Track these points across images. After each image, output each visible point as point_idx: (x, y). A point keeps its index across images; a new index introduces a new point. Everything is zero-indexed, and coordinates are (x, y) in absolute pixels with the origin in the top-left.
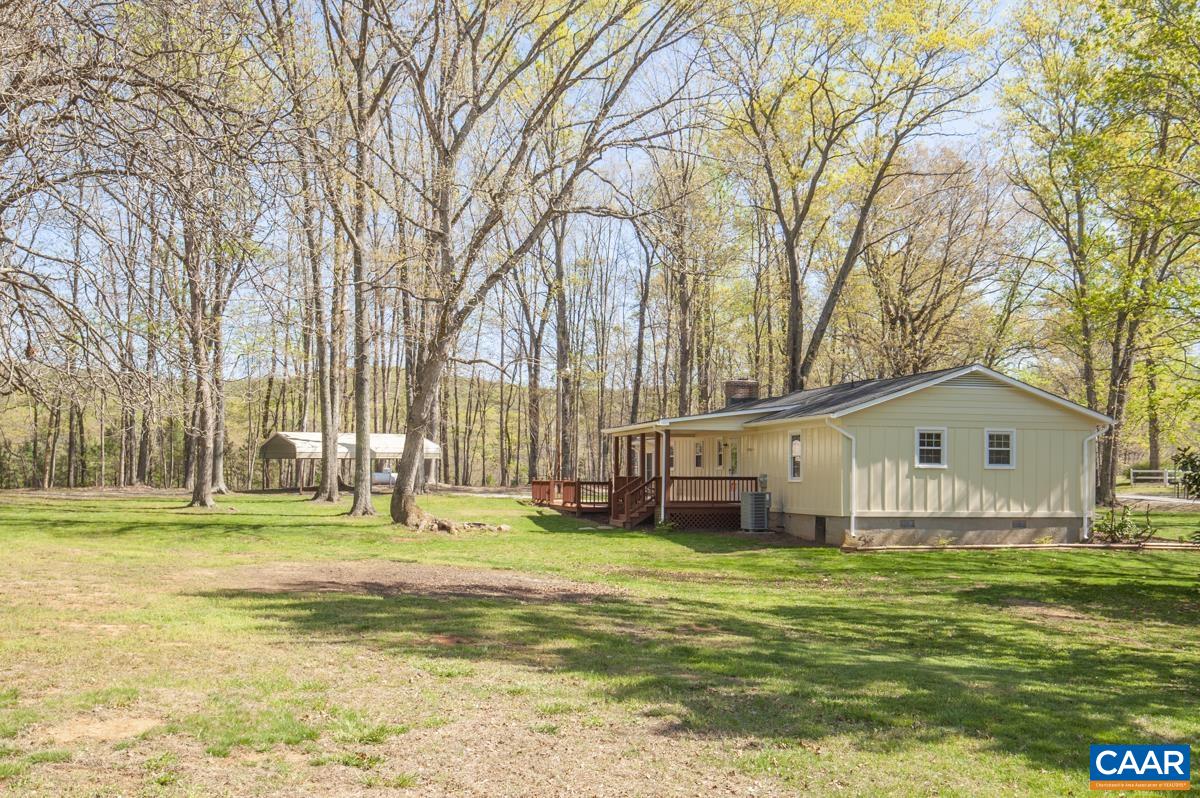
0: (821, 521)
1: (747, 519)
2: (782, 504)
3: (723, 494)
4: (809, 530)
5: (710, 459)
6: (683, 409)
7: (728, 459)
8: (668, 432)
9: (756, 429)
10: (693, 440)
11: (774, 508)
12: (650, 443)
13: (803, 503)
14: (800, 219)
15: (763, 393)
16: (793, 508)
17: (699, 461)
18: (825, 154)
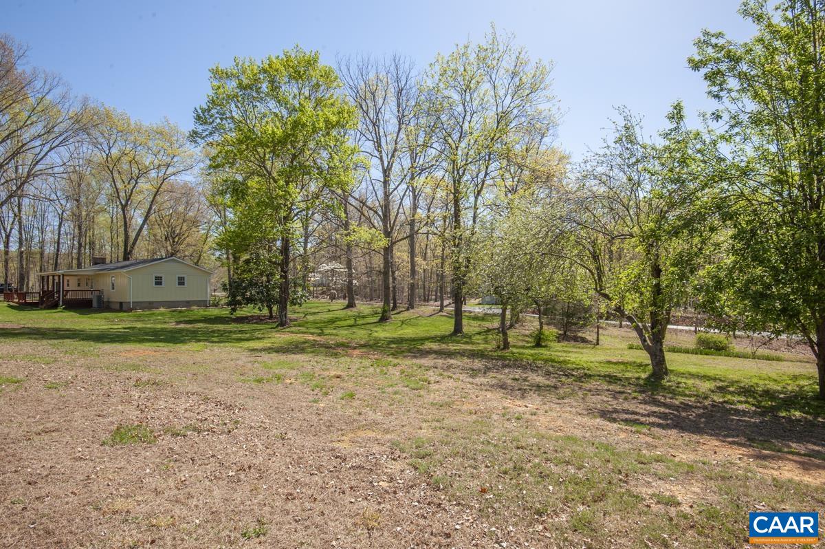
0: (121, 304)
1: (95, 304)
2: (109, 299)
3: (87, 296)
4: (118, 306)
5: (83, 282)
6: (79, 266)
7: (89, 284)
8: (63, 275)
9: (100, 274)
10: (76, 278)
11: (105, 300)
12: (56, 278)
13: (116, 298)
14: (127, 201)
15: (108, 261)
16: (113, 300)
17: (79, 285)
18: (136, 181)
